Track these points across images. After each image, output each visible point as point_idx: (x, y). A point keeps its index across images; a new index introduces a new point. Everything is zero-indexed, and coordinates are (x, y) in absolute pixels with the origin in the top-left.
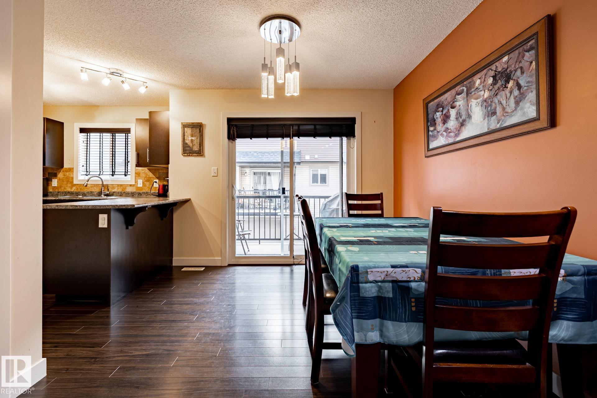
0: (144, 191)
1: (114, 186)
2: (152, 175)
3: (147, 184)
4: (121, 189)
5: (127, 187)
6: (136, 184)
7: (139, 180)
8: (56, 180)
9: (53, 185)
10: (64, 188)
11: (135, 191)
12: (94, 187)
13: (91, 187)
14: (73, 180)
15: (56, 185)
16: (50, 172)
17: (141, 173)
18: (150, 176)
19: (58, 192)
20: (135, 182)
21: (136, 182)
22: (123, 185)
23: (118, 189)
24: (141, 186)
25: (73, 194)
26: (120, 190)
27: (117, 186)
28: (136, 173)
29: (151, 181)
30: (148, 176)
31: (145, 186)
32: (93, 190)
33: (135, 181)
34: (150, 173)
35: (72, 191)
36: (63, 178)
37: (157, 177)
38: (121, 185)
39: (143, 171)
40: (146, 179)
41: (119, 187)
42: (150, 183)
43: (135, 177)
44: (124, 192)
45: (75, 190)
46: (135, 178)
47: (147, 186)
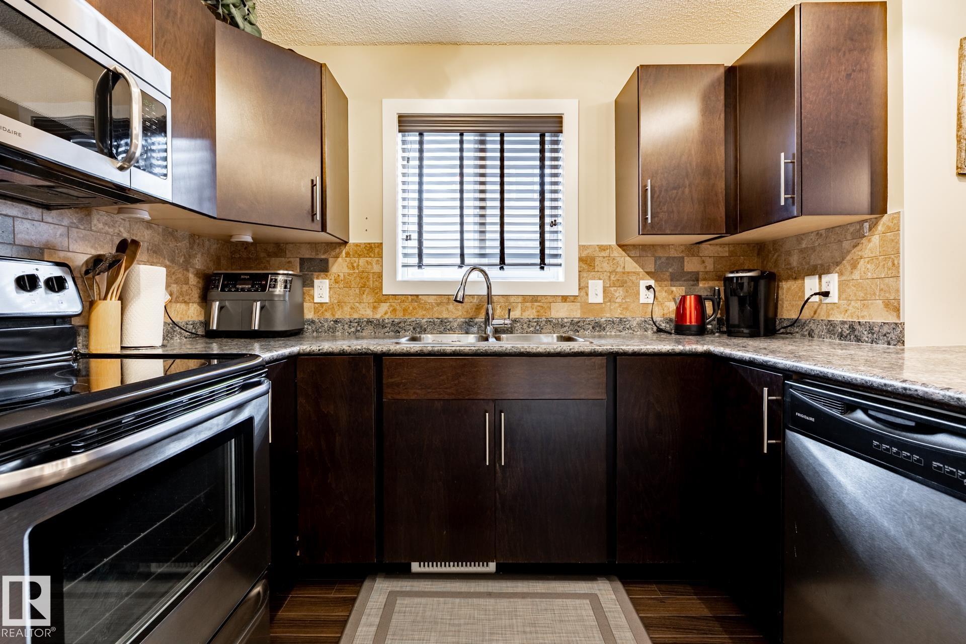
0: (608, 315)
1: (512, 299)
2: (635, 264)
3: (617, 295)
4: (534, 311)
5: (552, 304)
6: (583, 293)
7: (590, 282)
8: (327, 281)
9: (317, 300)
10: (352, 308)
11: (579, 316)
12: (448, 303)
13: (438, 304)
14: (382, 283)
15: (326, 299)
16: (307, 256)
17: (597, 260)
18: (627, 270)
19: (336, 322)
20: (579, 289)
21: (583, 288)
22: (539, 298)
23: (523, 310)
24: (600, 300)
25: (384, 327)
26: (530, 314)
27: (520, 299)
28: (581, 260)
29: (630, 284)
30: (619, 269)
31: (610, 301)
32: (444, 315)
33: (579, 285)
34: (628, 258)
35: (378, 316)
36: (349, 274)
37: (649, 270)
38: (534, 299)
39: (603, 254)
40: (612, 277)
41: (528, 304)
42: (627, 292)
43: (579, 272)
44: (548, 321)
45: (386, 314)
46: (579, 275)
47: (619, 300)
